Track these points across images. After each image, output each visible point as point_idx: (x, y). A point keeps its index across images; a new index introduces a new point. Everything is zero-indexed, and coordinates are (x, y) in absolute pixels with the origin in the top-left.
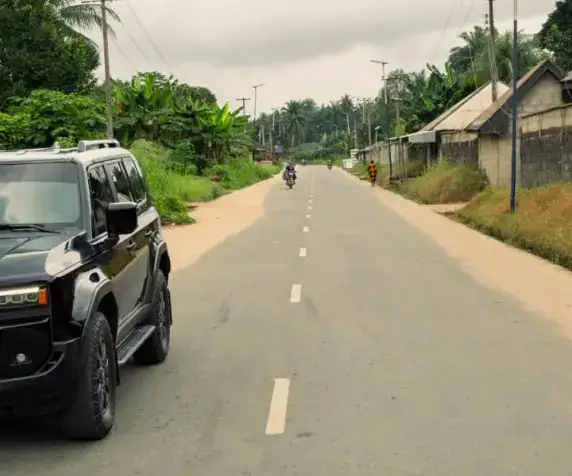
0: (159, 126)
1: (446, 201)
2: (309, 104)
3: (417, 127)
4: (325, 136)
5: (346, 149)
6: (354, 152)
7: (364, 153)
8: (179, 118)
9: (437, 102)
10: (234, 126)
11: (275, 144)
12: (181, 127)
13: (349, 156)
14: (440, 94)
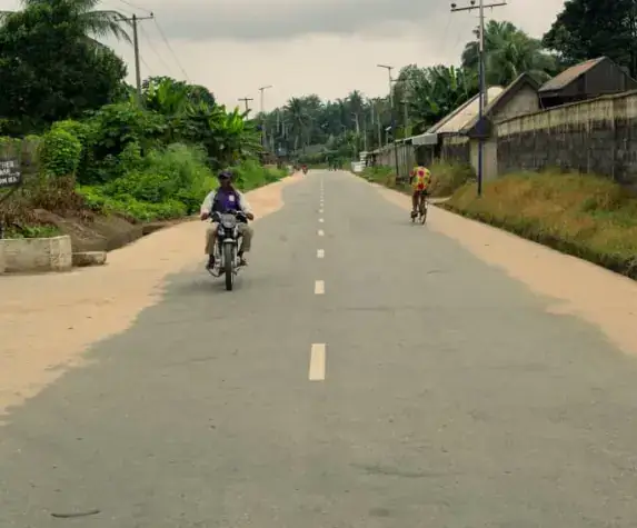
0: (172, 129)
1: (441, 195)
2: (314, 101)
3: (423, 129)
4: (332, 138)
5: (355, 151)
6: (363, 154)
7: (374, 156)
8: (192, 122)
9: (442, 105)
10: (245, 130)
11: (276, 146)
12: (194, 130)
13: (358, 159)
14: (444, 96)
